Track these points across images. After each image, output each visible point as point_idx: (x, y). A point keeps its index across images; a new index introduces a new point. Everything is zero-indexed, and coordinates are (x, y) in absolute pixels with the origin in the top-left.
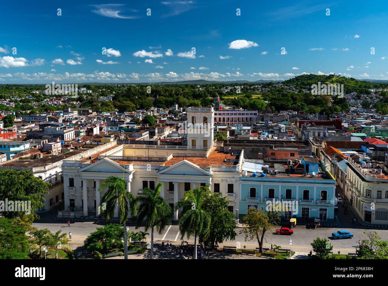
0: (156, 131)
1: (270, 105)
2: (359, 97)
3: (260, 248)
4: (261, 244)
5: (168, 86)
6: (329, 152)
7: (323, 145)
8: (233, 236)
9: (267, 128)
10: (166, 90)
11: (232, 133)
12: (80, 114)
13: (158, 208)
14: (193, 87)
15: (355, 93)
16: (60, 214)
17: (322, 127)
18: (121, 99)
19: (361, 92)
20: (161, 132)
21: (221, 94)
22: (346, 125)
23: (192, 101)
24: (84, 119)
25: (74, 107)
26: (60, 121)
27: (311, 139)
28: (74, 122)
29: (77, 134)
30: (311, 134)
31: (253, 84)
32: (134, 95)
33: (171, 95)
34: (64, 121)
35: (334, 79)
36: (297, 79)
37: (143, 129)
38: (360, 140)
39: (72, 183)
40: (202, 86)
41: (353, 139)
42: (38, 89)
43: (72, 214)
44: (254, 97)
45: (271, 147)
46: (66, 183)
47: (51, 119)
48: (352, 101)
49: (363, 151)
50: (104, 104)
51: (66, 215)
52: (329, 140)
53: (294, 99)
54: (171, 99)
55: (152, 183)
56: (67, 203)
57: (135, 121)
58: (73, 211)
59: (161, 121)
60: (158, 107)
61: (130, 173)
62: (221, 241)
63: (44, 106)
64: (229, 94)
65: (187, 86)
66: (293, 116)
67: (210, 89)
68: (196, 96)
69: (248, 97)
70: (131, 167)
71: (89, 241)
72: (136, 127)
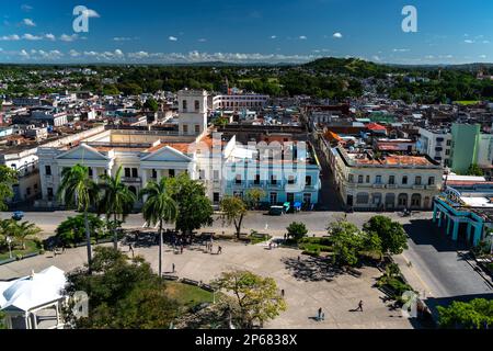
0: (156, 116)
1: (285, 89)
2: (375, 82)
3: (238, 234)
4: (238, 229)
5: (181, 67)
6: (328, 137)
7: (325, 130)
8: (210, 222)
9: (274, 114)
10: (178, 73)
11: (236, 118)
12: (78, 96)
13: (120, 196)
14: (209, 68)
15: (372, 78)
16: (37, 203)
17: (327, 113)
18: (126, 81)
19: (378, 77)
20: (162, 116)
21: (236, 77)
22: (353, 110)
23: (204, 84)
24: (82, 102)
25: (73, 90)
26: (55, 104)
27: (315, 124)
28: (71, 106)
29: (70, 119)
30: (316, 119)
31: (271, 67)
32: (142, 77)
33: (183, 78)
34: (59, 105)
35: (353, 62)
36: (317, 61)
37: (142, 114)
38: (362, 125)
39: (48, 170)
40: (218, 68)
41: (355, 124)
42: (36, 70)
43: (50, 203)
44: (270, 80)
45: (265, 133)
46: (43, 171)
47: (44, 103)
48: (368, 86)
49: (360, 136)
50: (107, 87)
51: (43, 204)
52: (332, 125)
53: (309, 84)
54: (181, 81)
55: (135, 171)
56: (45, 192)
57: (137, 106)
58: (50, 200)
59: (166, 106)
60: (166, 90)
61: (109, 160)
62: (198, 228)
63: (40, 88)
64: (245, 77)
65: (201, 68)
66: (305, 101)
67: (226, 71)
68: (210, 79)
69: (263, 80)
70: (112, 154)
71: (60, 230)
72: (135, 111)
